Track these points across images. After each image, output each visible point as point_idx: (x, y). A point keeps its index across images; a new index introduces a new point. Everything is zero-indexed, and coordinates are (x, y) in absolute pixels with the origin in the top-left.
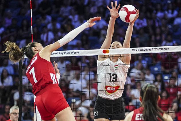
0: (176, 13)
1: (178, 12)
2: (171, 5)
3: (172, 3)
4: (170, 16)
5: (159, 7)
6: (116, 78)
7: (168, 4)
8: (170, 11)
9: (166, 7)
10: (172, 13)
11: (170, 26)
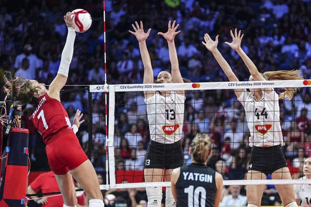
0: (283, 39)
1: (286, 38)
2: (277, 30)
3: (278, 27)
4: (276, 43)
5: (263, 31)
6: (174, 115)
7: (274, 28)
8: (276, 37)
9: (271, 32)
10: (279, 39)
11: (276, 56)
